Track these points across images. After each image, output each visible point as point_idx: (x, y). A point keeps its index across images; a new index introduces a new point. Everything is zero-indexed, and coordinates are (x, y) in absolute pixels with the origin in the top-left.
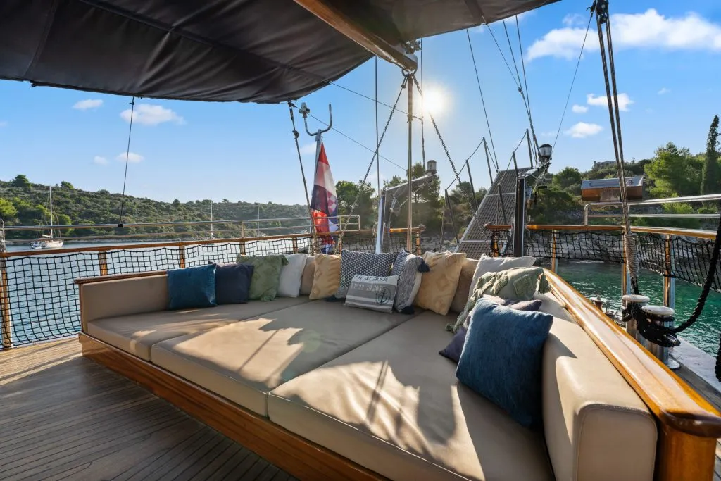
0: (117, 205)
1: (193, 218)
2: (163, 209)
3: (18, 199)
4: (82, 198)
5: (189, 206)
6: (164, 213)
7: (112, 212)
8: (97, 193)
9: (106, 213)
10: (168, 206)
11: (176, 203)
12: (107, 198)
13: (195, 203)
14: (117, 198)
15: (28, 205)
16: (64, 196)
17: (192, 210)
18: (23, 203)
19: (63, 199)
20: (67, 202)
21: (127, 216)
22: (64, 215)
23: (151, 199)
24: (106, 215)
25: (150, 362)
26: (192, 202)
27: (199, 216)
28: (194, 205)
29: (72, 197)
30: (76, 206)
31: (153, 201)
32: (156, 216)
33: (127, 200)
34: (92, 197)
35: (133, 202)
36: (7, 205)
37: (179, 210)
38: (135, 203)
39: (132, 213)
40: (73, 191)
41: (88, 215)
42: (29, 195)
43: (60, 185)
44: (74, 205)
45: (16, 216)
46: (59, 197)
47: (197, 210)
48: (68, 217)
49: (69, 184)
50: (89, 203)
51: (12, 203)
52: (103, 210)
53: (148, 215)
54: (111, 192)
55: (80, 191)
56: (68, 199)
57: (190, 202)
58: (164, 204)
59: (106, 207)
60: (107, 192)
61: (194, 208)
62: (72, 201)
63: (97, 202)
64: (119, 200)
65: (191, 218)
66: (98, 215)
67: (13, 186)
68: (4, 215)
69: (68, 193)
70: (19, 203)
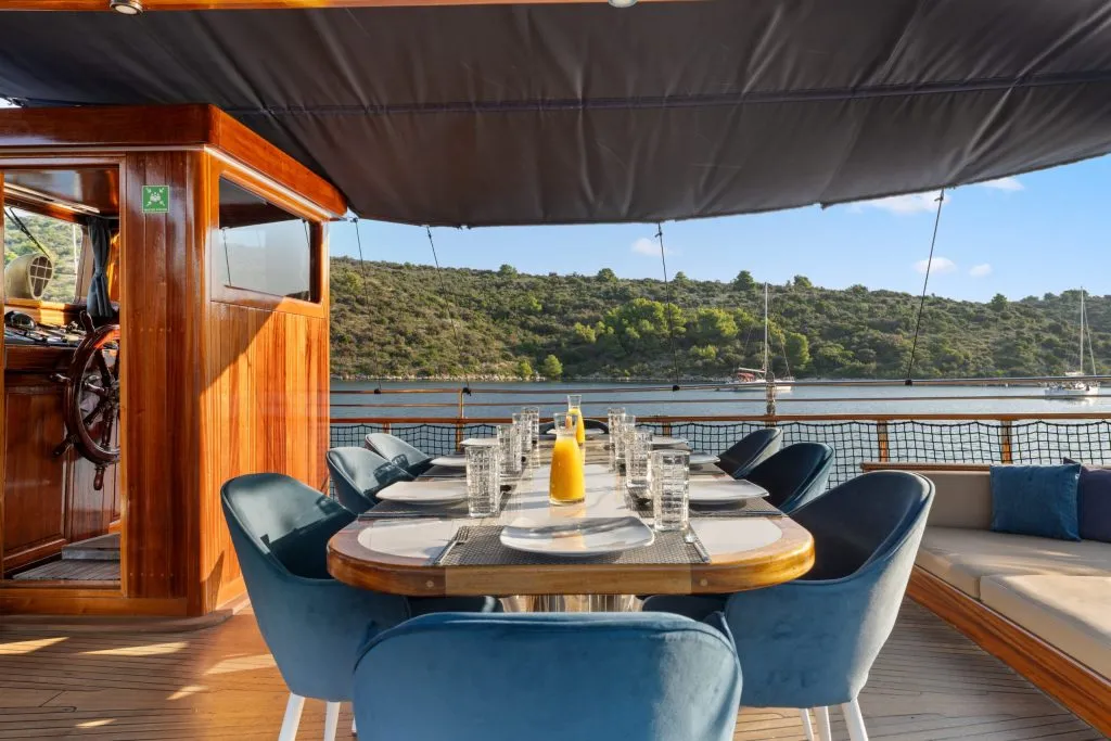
0: (881, 313)
1: (1037, 335)
2: (969, 318)
3: (739, 310)
4: (825, 303)
5: (1028, 307)
6: (971, 325)
7: (872, 326)
8: (847, 292)
9: (863, 330)
10: (980, 308)
11: (999, 302)
12: (864, 301)
13: (1041, 298)
14: (881, 298)
15: (751, 319)
16: (800, 302)
17: (1035, 316)
18: (746, 317)
19: (798, 306)
20: (803, 311)
21: (898, 333)
22: (799, 335)
23: (945, 297)
24: (862, 333)
25: (979, 600)
26: (1035, 299)
27: (1055, 329)
28: (1040, 305)
29: (810, 301)
30: (816, 318)
31: (949, 301)
32: (954, 332)
33: (898, 302)
34: (840, 299)
35: (909, 306)
36: (728, 320)
37: (1005, 317)
38: (913, 308)
39: (907, 329)
40: (810, 290)
41: (834, 334)
42: (753, 303)
43: (792, 282)
44: (813, 316)
45: (737, 337)
46: (791, 303)
47: (1049, 315)
48: (804, 338)
49: (806, 279)
50: (835, 311)
51: (732, 317)
52: (857, 323)
53: (938, 330)
54: (871, 289)
55: (822, 290)
56: (804, 306)
57: (1031, 299)
58: (972, 305)
59: (861, 318)
60: (864, 289)
61: (1039, 311)
62: (810, 309)
63: (848, 309)
64: (884, 302)
65: (1032, 335)
66: (850, 333)
67: (734, 289)
68: (724, 336)
69: (803, 295)
70: (742, 316)
